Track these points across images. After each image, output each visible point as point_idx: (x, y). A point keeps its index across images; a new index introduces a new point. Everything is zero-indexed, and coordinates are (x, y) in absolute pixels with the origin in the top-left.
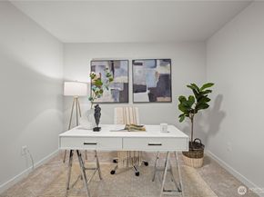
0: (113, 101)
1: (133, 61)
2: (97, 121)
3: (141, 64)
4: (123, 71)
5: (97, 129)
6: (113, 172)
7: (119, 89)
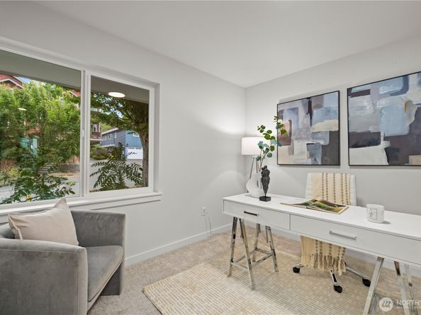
0: (310, 161)
1: (349, 90)
2: (266, 189)
3: (367, 92)
4: (328, 111)
5: (264, 199)
6: (296, 270)
7: (322, 143)
